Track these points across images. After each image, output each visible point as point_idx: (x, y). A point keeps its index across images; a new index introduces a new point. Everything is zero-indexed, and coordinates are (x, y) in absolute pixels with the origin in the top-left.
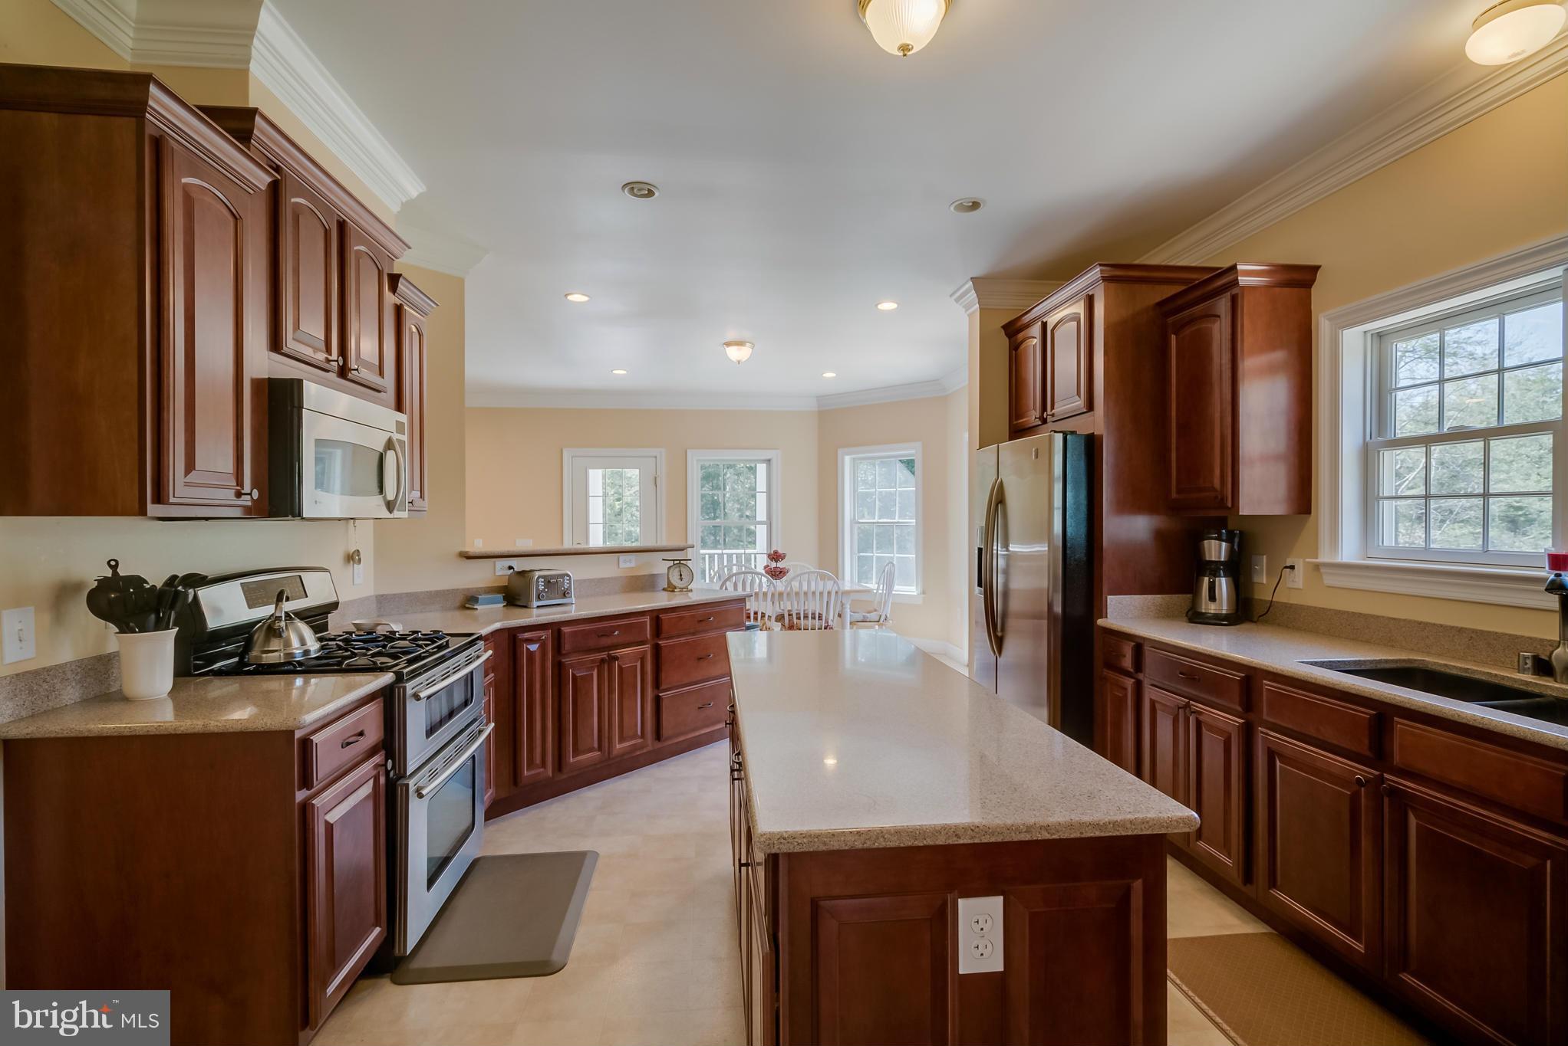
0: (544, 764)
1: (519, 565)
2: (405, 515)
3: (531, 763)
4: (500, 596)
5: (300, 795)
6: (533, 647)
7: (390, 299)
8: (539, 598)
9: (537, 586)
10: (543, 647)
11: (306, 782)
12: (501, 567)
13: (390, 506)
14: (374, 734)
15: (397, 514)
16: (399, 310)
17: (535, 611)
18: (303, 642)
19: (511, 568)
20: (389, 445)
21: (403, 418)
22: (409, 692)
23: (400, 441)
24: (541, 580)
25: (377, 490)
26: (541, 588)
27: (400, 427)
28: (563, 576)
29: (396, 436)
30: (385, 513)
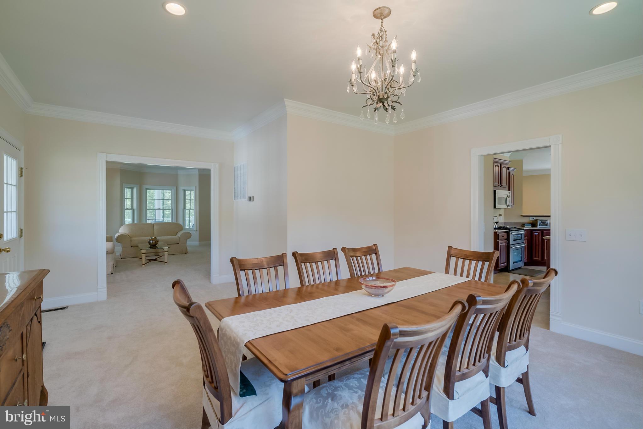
0: (538, 257)
1: (535, 218)
2: (510, 208)
3: (535, 257)
4: (530, 224)
5: (498, 240)
6: (536, 234)
7: (508, 171)
8: (539, 225)
9: (539, 223)
10: (539, 233)
11: (498, 239)
12: (531, 219)
13: (508, 206)
14: (506, 237)
15: (509, 208)
16: (509, 172)
17: (538, 228)
18: (495, 225)
19: (533, 219)
20: (508, 196)
21: (510, 192)
22: (511, 233)
23: (510, 196)
24: (540, 221)
25: (505, 204)
26: (540, 223)
27: (509, 193)
28: (546, 221)
29: (509, 195)
30: (507, 208)
